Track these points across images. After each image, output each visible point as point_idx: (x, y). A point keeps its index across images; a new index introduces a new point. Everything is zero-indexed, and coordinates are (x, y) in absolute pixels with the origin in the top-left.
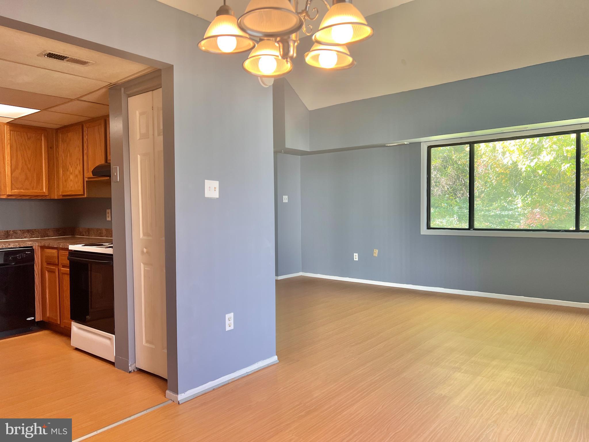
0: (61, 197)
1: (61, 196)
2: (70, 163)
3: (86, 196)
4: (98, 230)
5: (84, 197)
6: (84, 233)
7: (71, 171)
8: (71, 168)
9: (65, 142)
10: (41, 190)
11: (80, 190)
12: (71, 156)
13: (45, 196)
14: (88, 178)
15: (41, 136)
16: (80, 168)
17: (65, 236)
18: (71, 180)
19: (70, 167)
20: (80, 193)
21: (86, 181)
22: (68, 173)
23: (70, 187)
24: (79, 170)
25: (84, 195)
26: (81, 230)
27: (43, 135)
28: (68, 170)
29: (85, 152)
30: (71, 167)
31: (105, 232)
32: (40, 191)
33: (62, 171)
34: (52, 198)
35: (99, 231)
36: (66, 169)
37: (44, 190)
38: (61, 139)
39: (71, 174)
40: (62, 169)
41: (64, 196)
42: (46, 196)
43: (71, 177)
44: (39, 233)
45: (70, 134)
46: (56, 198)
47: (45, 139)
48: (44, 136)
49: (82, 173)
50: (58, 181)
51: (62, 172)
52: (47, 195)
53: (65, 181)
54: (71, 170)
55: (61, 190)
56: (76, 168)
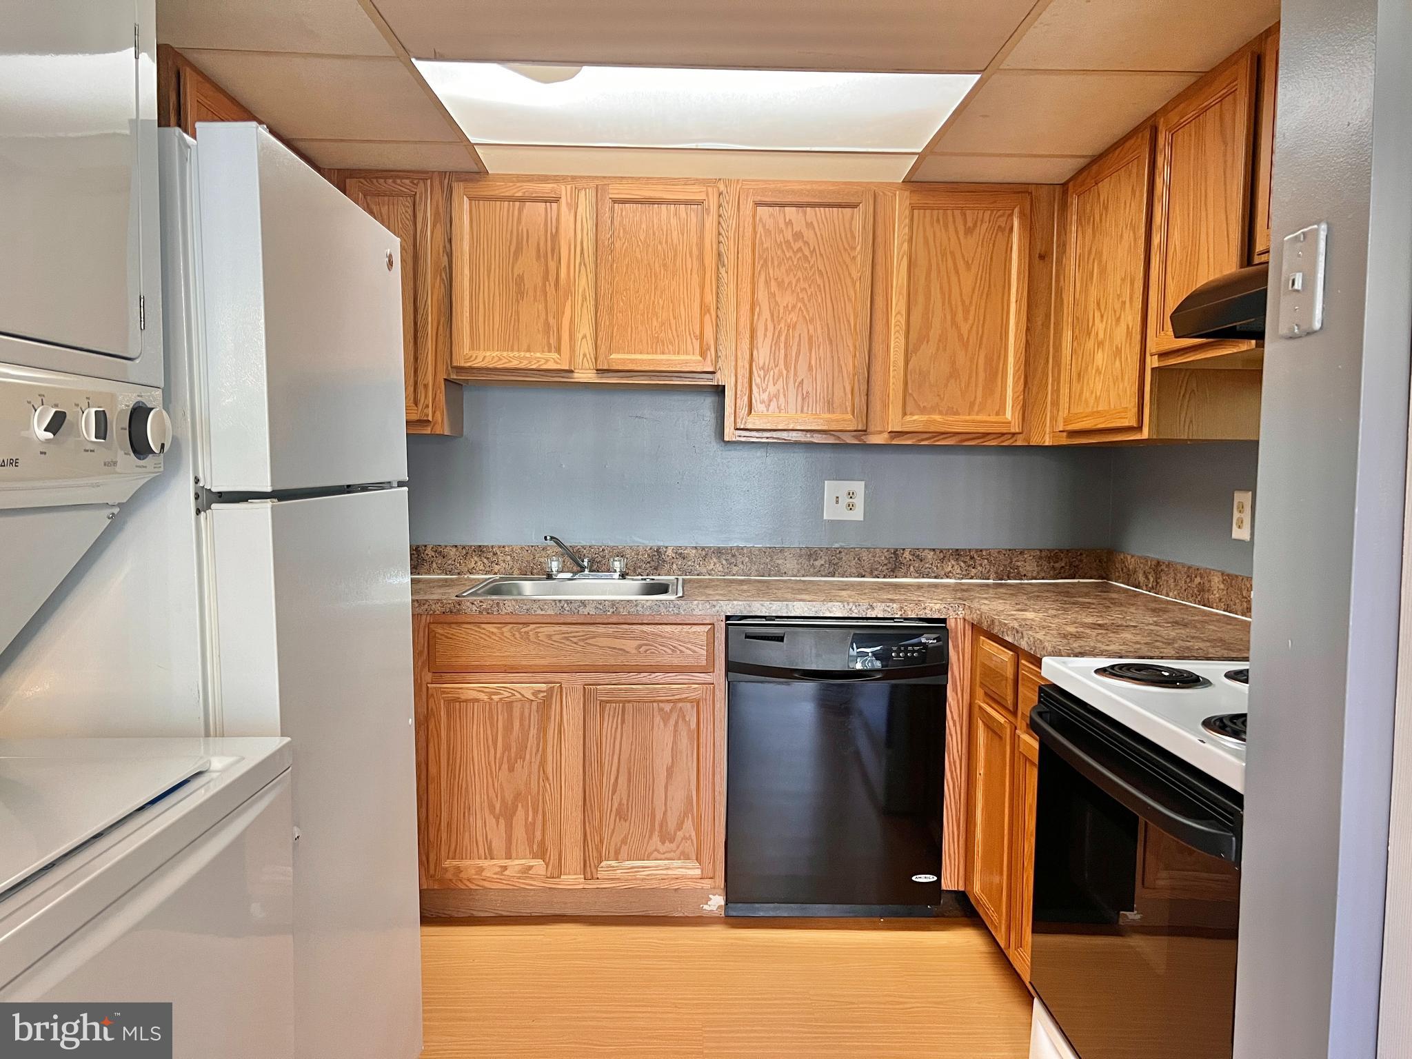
0: (1064, 441)
1: (1065, 434)
2: (1098, 304)
3: (1145, 434)
4: (1192, 572)
5: (1137, 437)
6: (1141, 578)
7: (1101, 336)
8: (1102, 321)
9: (1089, 220)
10: (997, 414)
11: (1125, 410)
12: (1103, 271)
13: (1010, 436)
14: (1163, 355)
15: (1011, 215)
16: (1131, 318)
17: (1074, 578)
18: (1098, 371)
19: (1097, 314)
20: (1126, 423)
21: (1153, 369)
22: (1090, 344)
23: (1092, 401)
24: (1128, 326)
25: (1139, 428)
26: (1131, 563)
27: (1016, 210)
28: (1089, 334)
29: (1156, 240)
30: (1102, 316)
31: (1222, 586)
32: (993, 418)
33: (1070, 339)
34: (1031, 444)
35: (1198, 580)
36: (1083, 329)
37: (1009, 415)
38: (1075, 217)
39: (1100, 344)
40: (1070, 333)
41: (1072, 434)
42: (1014, 434)
43: (1100, 358)
44: (990, 562)
45: (1105, 187)
46: (1047, 444)
47: (1021, 225)
48: (1022, 215)
49: (1139, 337)
50: (1057, 380)
51: (1069, 345)
52: (1017, 431)
53: (1079, 375)
54: (1100, 327)
55: (1063, 413)
56: (1118, 320)
